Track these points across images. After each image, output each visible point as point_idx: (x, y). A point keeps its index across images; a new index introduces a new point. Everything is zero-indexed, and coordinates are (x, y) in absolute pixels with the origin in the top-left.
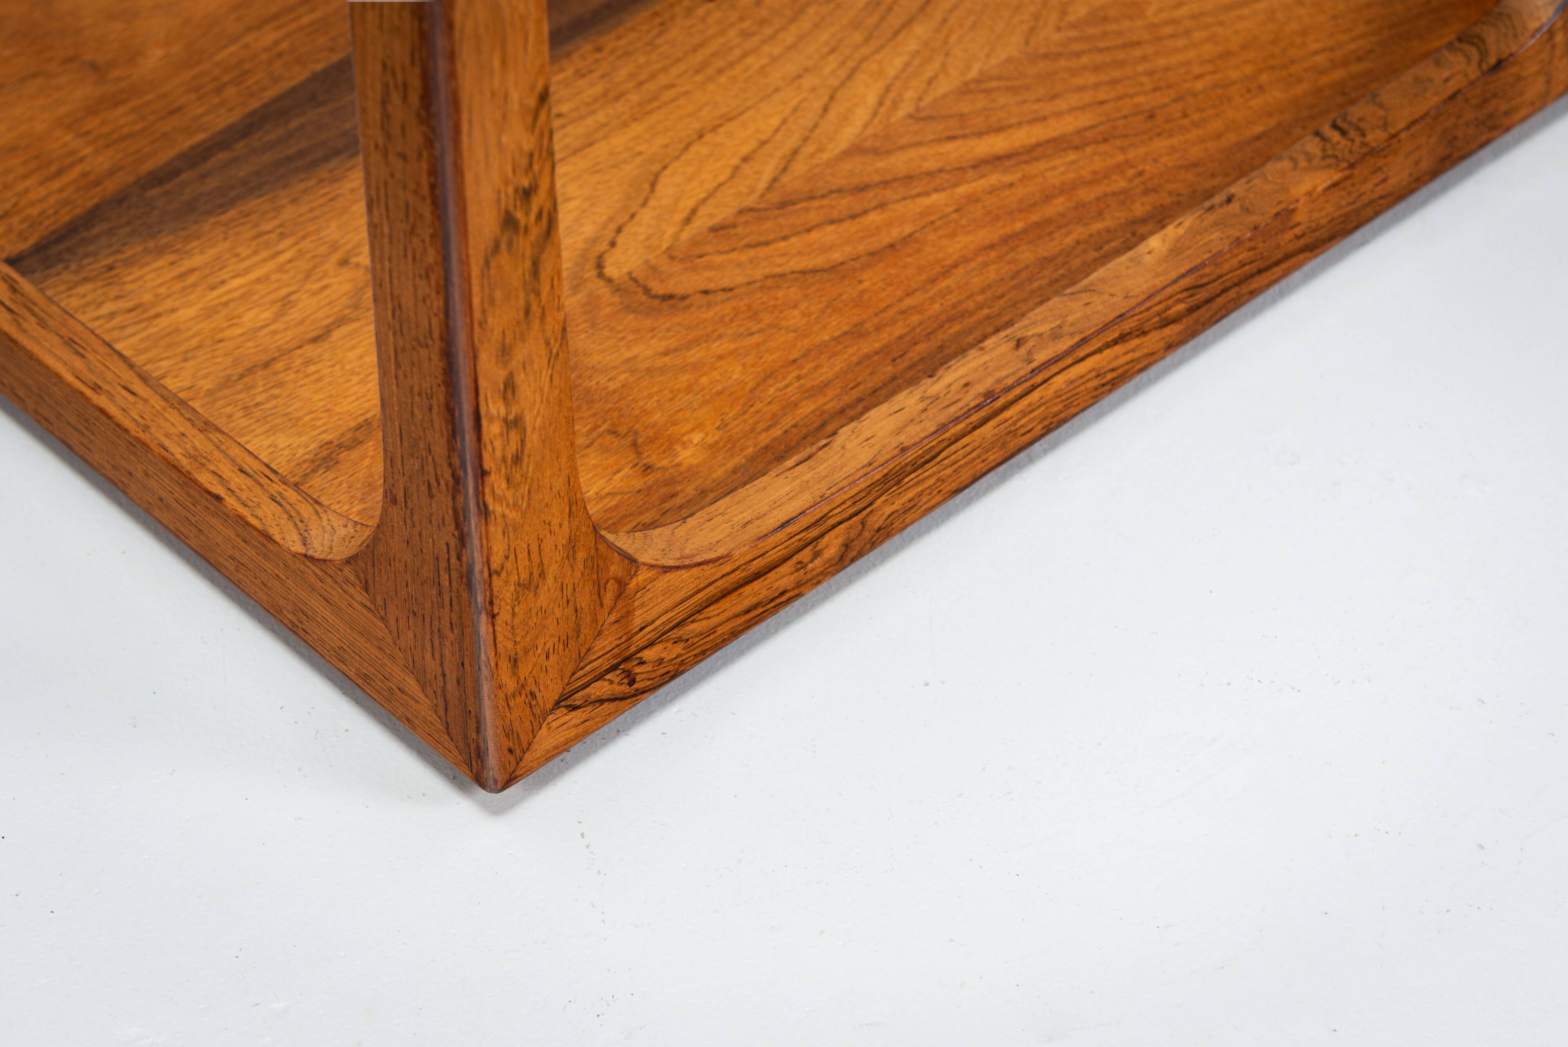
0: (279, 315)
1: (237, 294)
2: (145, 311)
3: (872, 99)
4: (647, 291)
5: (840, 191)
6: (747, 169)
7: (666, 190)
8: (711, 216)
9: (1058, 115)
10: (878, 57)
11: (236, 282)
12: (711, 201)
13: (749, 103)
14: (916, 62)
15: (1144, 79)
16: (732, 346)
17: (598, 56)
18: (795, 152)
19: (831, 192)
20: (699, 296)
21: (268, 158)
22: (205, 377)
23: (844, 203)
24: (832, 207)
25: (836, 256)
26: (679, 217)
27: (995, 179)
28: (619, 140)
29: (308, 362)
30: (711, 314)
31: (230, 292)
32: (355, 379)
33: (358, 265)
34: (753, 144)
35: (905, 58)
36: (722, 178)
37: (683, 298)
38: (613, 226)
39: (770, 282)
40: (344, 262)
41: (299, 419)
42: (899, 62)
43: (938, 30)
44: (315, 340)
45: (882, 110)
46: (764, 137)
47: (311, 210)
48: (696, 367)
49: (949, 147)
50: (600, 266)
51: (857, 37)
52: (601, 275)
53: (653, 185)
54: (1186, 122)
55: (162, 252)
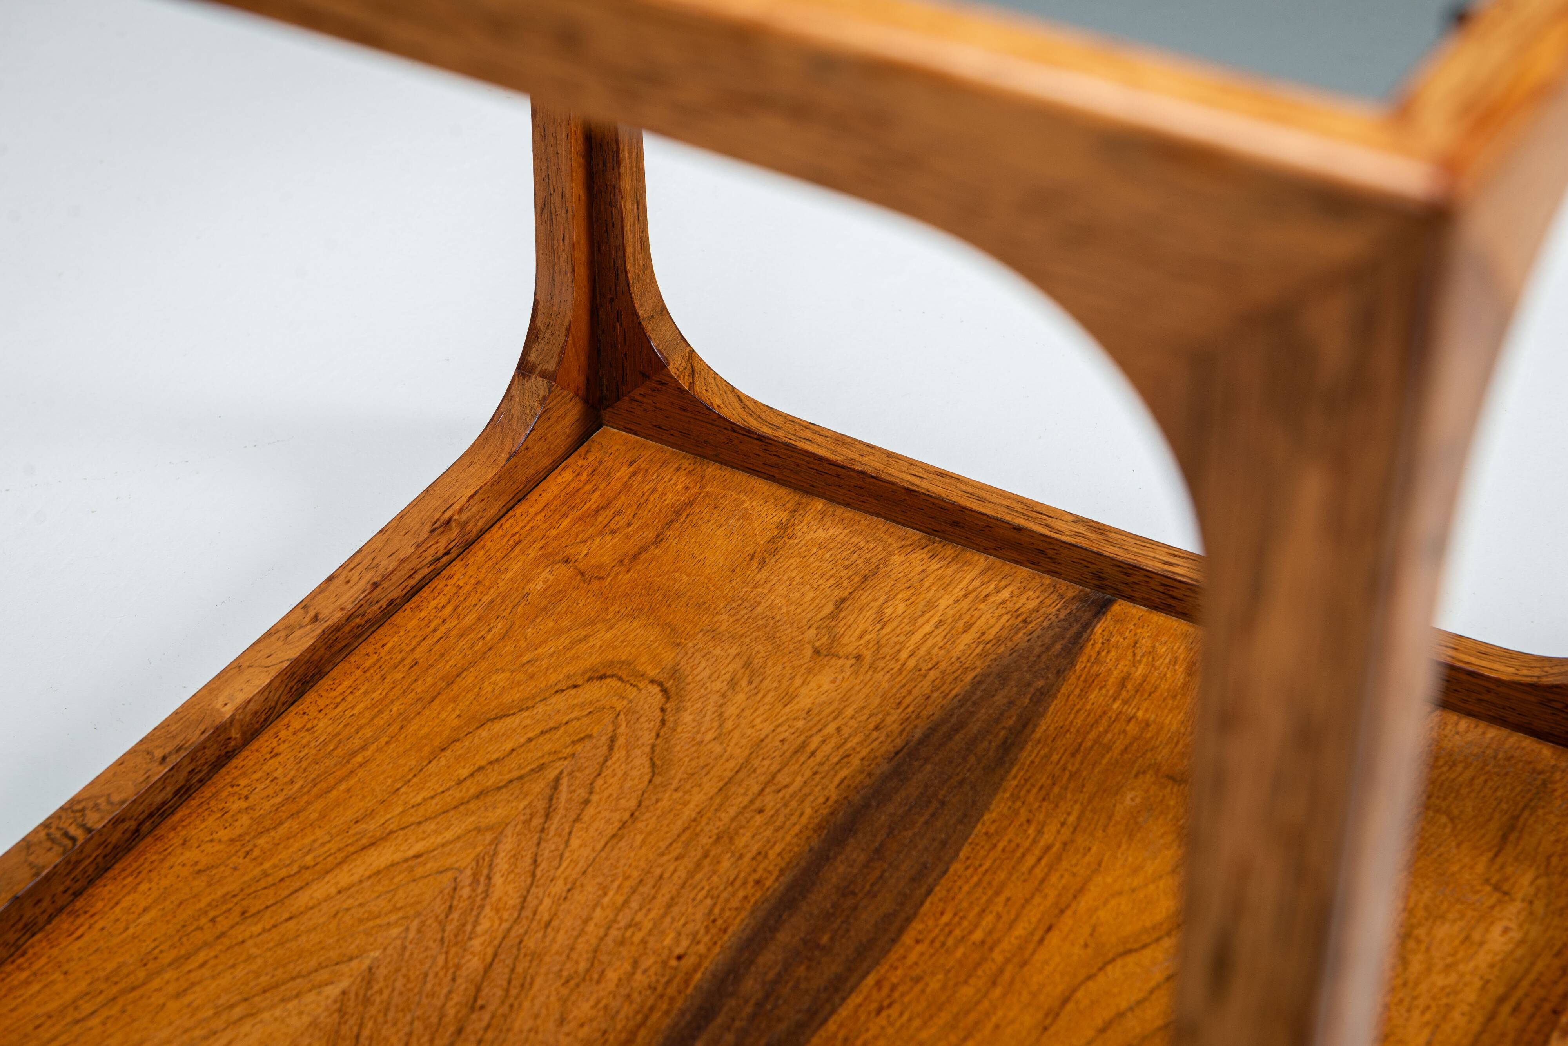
0: (880, 611)
1: (920, 621)
2: (977, 597)
3: (498, 880)
4: (620, 679)
5: (499, 789)
6: (582, 793)
7: (641, 761)
8: (595, 747)
9: (328, 898)
10: (505, 926)
11: (927, 628)
12: (601, 760)
13: (603, 854)
14: (469, 928)
15: (254, 951)
16: (539, 650)
17: (756, 876)
18: (547, 816)
19: (505, 786)
20: (580, 683)
21: (974, 727)
22: (902, 563)
23: (492, 778)
24: (500, 773)
25: (484, 733)
26: (621, 741)
27: (372, 826)
28: (698, 798)
29: (838, 585)
30: (565, 671)
31: (928, 621)
32: (798, 580)
33: (847, 658)
34: (586, 818)
35: (479, 929)
36: (600, 781)
37: (590, 679)
38: (670, 724)
39: (530, 704)
40: (858, 658)
41: (820, 548)
42: (484, 924)
43: (458, 967)
44: (843, 600)
45: (485, 872)
46: (578, 825)
47: (910, 692)
48: (559, 633)
49: (418, 847)
50: (665, 691)
51: (530, 943)
52: (661, 684)
53: (653, 765)
54: (212, 914)
55: (998, 640)
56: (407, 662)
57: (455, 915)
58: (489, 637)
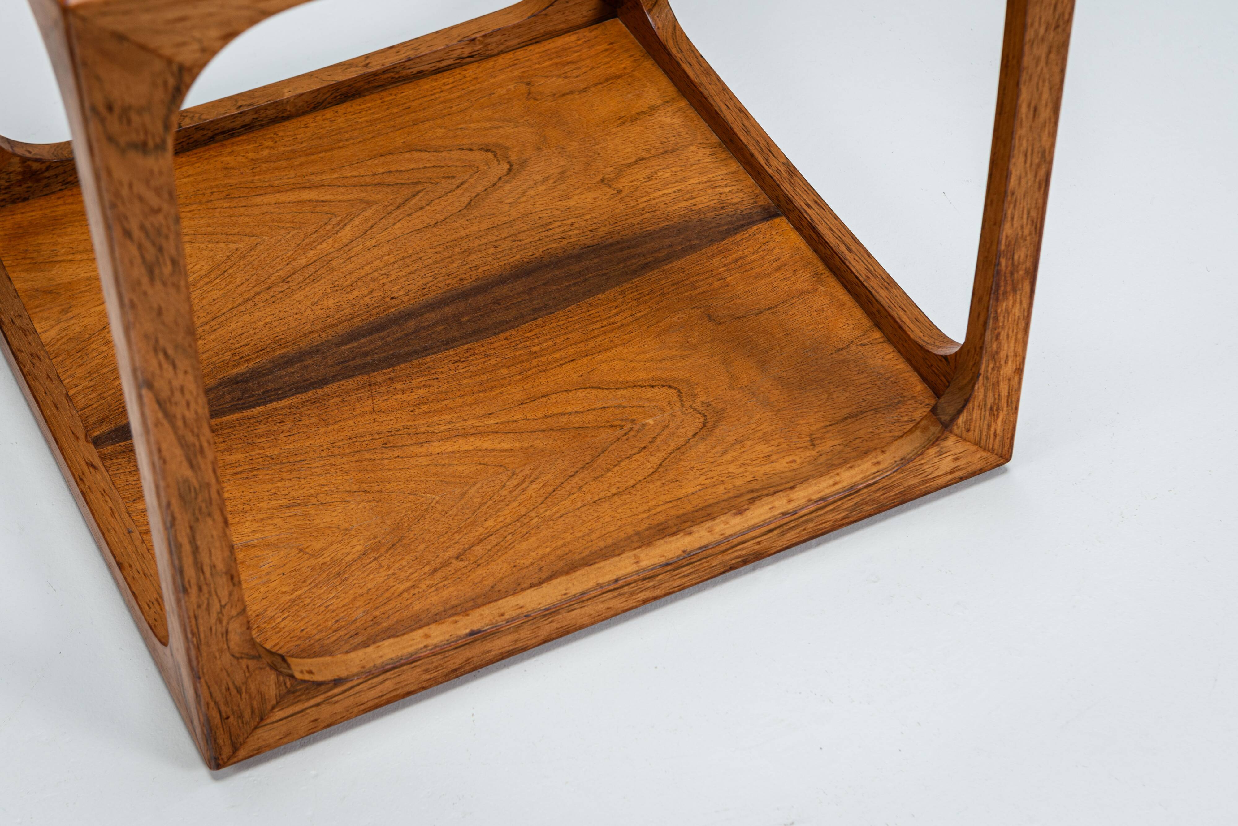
0: (655, 173)
1: (670, 186)
2: (711, 185)
3: (348, 228)
4: (495, 155)
5: (389, 185)
6: (424, 203)
7: (465, 199)
8: (451, 184)
9: (269, 204)
10: (332, 250)
11: (669, 191)
12: (448, 191)
13: (405, 236)
14: (315, 244)
15: (217, 215)
16: (472, 125)
17: (463, 276)
18: (398, 208)
19: (393, 185)
20: (475, 149)
21: (639, 250)
22: (693, 152)
23: (390, 179)
24: (396, 178)
25: (407, 155)
26: (466, 186)
27: (317, 179)
28: (474, 228)
29: (648, 150)
30: (473, 140)
31: (673, 187)
32: (631, 139)
33: (614, 190)
34: (414, 216)
35: (319, 247)
36: (437, 201)
37: (482, 149)
38: (496, 187)
39: (442, 149)
40: (620, 192)
41: (659, 127)
42: (324, 245)
43: (294, 259)
44: (643, 159)
45: (346, 222)
46: (408, 218)
47: (627, 219)
48: (490, 119)
49: (328, 198)
50: (510, 170)
51: (334, 263)
52: (511, 165)
53: (470, 203)
54: (214, 190)
55: (699, 212)
56: (406, 105)
57: (314, 236)
58: (455, 108)
